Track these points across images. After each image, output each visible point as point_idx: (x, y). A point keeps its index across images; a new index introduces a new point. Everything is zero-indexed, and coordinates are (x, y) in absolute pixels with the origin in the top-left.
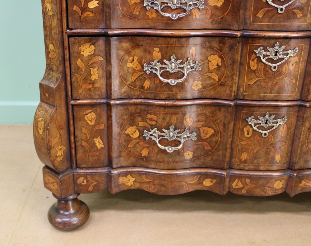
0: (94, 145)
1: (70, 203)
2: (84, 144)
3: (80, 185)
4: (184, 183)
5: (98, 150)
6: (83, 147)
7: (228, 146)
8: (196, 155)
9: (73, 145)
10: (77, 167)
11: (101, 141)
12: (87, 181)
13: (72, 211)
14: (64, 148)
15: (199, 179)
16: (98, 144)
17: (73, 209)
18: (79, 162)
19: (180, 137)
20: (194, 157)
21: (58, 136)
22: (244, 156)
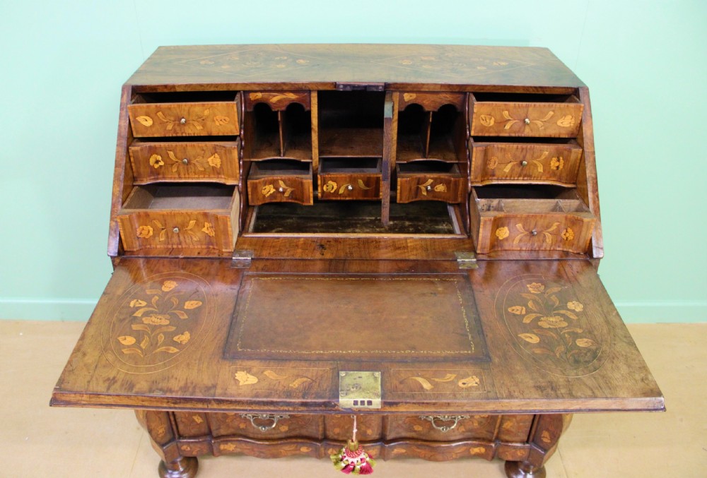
0: (194, 421)
1: (179, 463)
2: (183, 420)
3: (184, 450)
4: (282, 451)
5: (198, 424)
6: (183, 422)
7: (320, 423)
8: (291, 428)
9: (173, 423)
10: (181, 436)
11: (199, 418)
12: (191, 448)
13: (181, 469)
14: (165, 426)
15: (296, 447)
16: (197, 420)
17: (182, 467)
18: (181, 432)
19: (273, 417)
20: (289, 429)
21: (158, 419)
22: (337, 430)
